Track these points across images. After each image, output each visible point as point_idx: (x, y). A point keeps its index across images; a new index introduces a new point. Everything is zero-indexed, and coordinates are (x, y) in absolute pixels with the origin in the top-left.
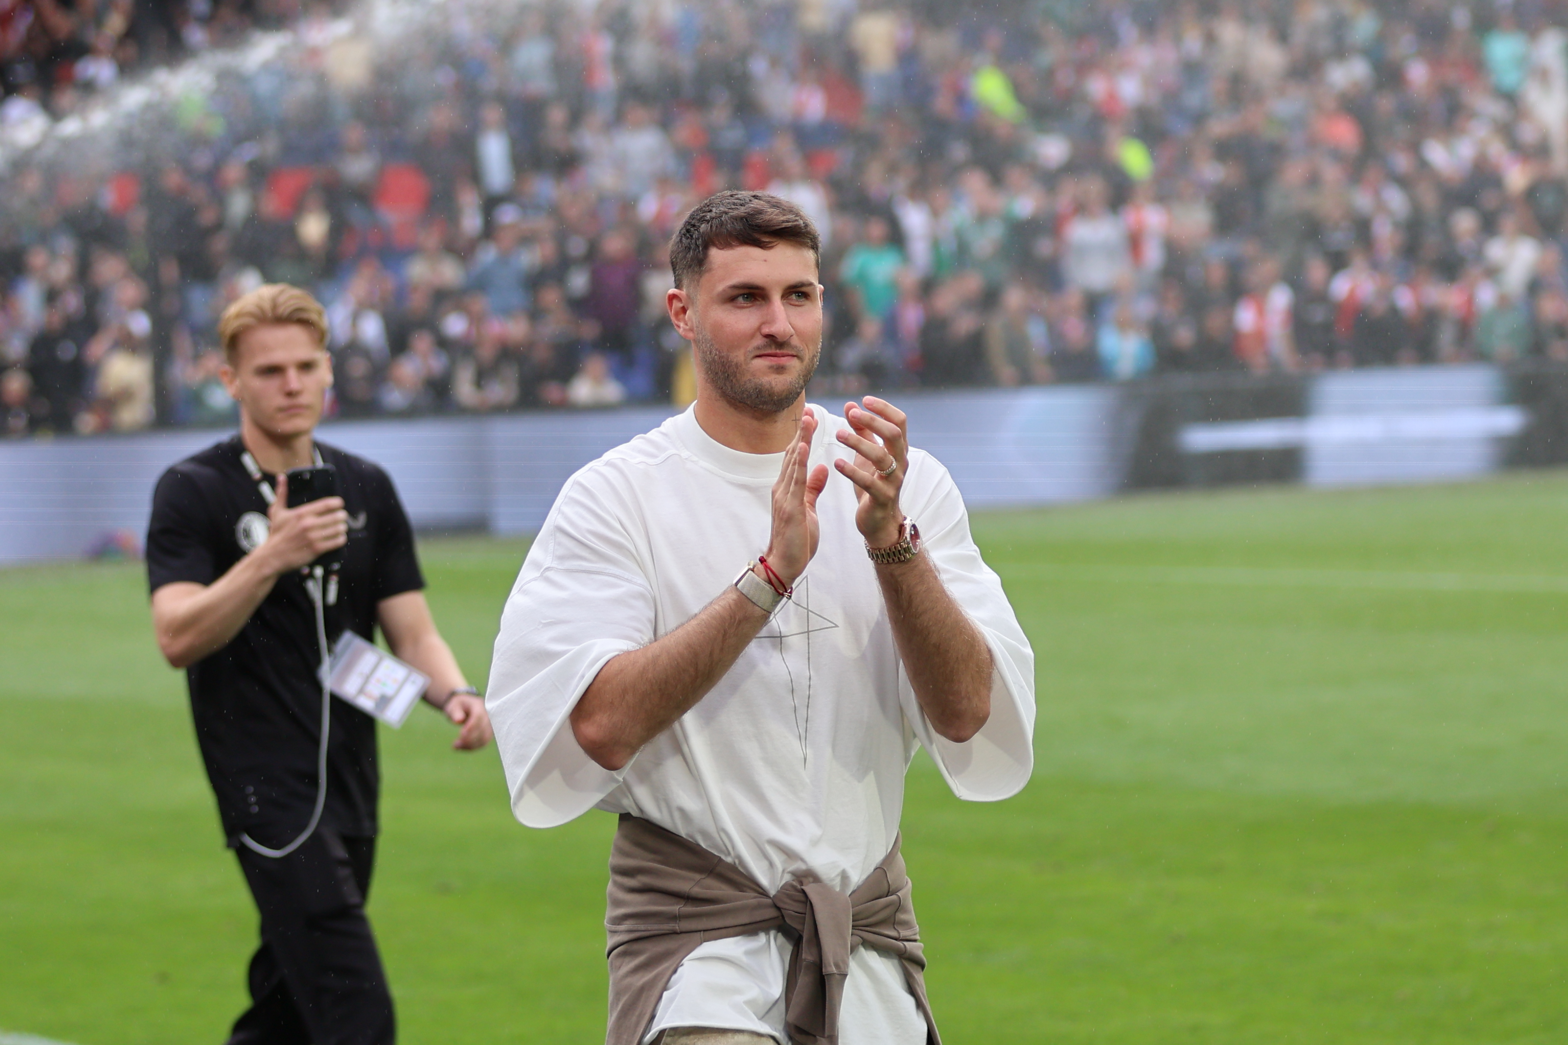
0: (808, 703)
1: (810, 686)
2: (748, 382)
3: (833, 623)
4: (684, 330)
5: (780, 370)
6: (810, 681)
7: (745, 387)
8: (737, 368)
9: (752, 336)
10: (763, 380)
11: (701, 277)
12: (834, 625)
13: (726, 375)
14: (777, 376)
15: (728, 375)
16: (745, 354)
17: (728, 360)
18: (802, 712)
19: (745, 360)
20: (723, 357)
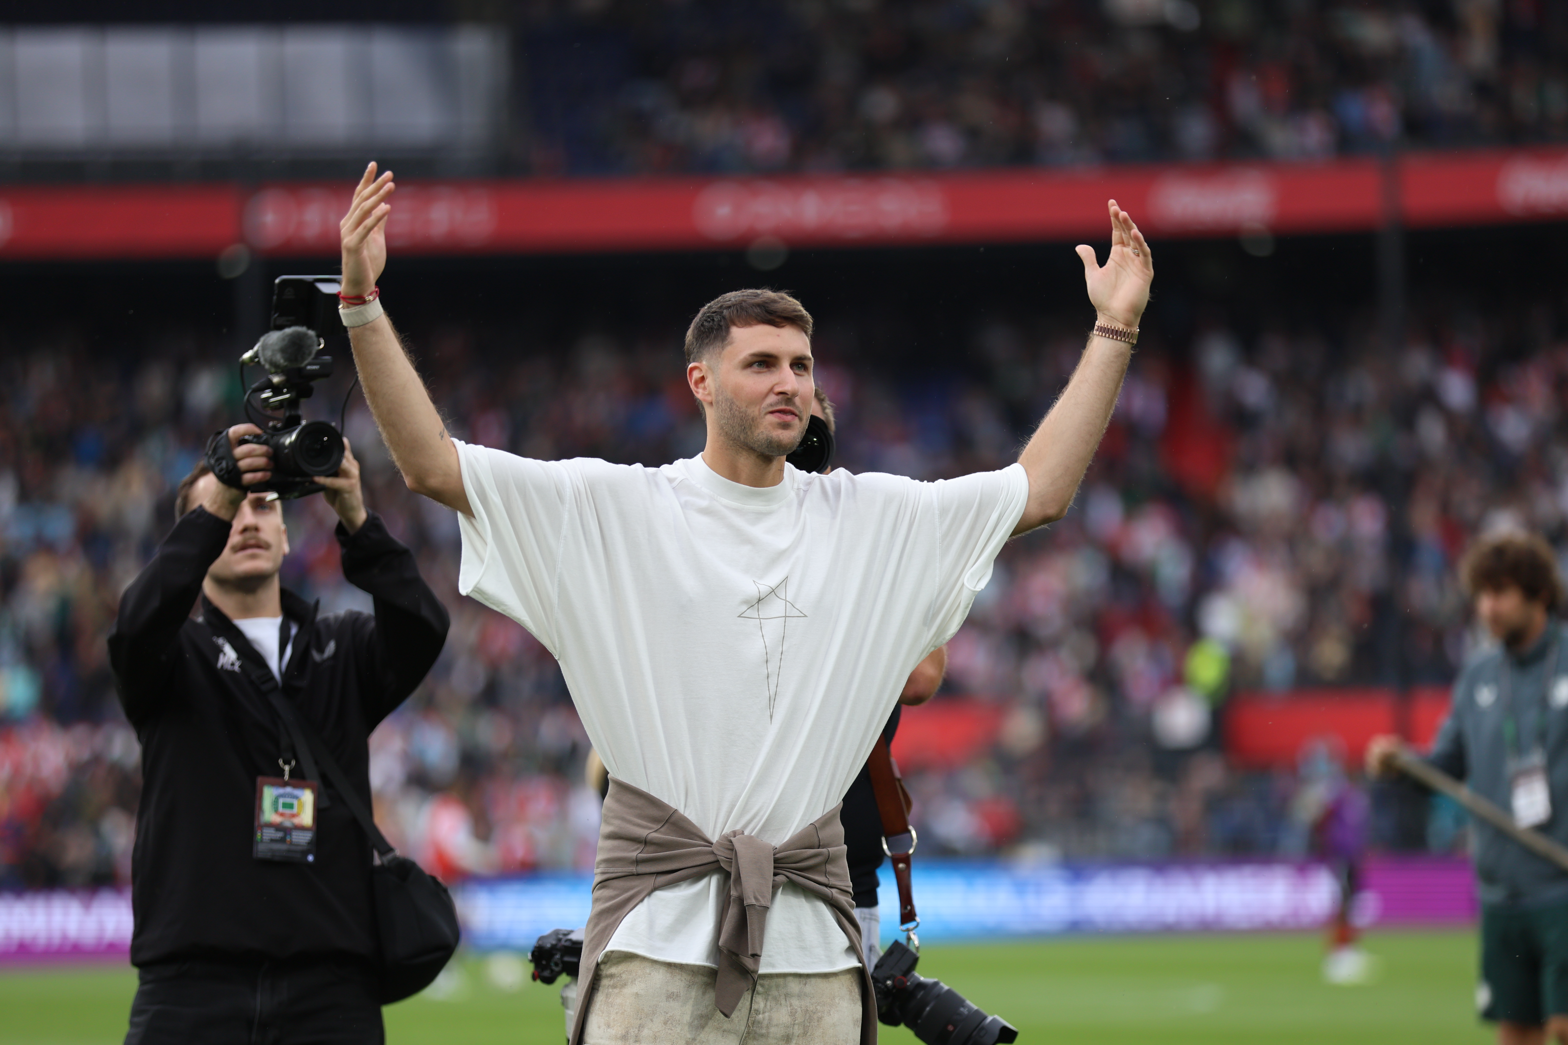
0: (779, 672)
1: (781, 659)
2: (761, 434)
3: (803, 614)
4: (703, 394)
5: (785, 426)
6: (781, 655)
7: (758, 438)
8: (753, 421)
9: (767, 395)
10: (773, 434)
11: (723, 350)
12: (803, 615)
13: (743, 428)
14: (783, 431)
15: (745, 428)
16: (759, 410)
17: (746, 414)
18: (773, 680)
19: (760, 415)
20: (742, 412)
